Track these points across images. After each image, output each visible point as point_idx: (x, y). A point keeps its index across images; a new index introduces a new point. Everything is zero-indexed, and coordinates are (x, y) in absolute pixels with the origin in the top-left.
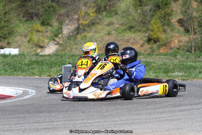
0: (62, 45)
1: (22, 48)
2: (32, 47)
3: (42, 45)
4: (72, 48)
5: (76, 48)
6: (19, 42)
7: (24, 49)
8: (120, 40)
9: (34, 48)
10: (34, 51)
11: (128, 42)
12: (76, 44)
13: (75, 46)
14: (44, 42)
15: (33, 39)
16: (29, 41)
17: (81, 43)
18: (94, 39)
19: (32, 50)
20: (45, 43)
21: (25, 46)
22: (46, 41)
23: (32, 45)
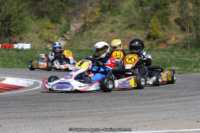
0: (70, 41)
1: (33, 43)
2: (43, 43)
3: (51, 40)
4: (79, 44)
5: (83, 44)
6: (31, 38)
7: (35, 44)
8: (123, 37)
9: (45, 43)
10: (45, 46)
12: (83, 40)
13: (82, 42)
14: (53, 38)
15: (43, 35)
16: (40, 37)
18: (100, 36)
19: (43, 45)
20: (55, 39)
22: (56, 37)
23: (43, 41)
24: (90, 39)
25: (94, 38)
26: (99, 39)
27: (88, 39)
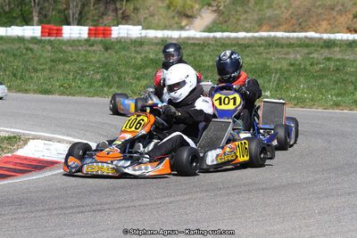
0: (223, 13)
1: (156, 17)
2: (174, 17)
3: (189, 13)
4: (239, 19)
5: (246, 19)
6: (152, 9)
7: (159, 19)
8: (320, 6)
9: (176, 18)
10: (177, 23)
11: (333, 9)
12: (246, 12)
13: (244, 16)
14: (192, 8)
15: (174, 4)
16: (169, 7)
17: (254, 11)
18: (277, 5)
19: (173, 22)
20: (195, 9)
21: (162, 15)
22: (197, 6)
23: (173, 14)
24: (260, 10)
25: (267, 8)
26: (275, 10)
27: (256, 9)
